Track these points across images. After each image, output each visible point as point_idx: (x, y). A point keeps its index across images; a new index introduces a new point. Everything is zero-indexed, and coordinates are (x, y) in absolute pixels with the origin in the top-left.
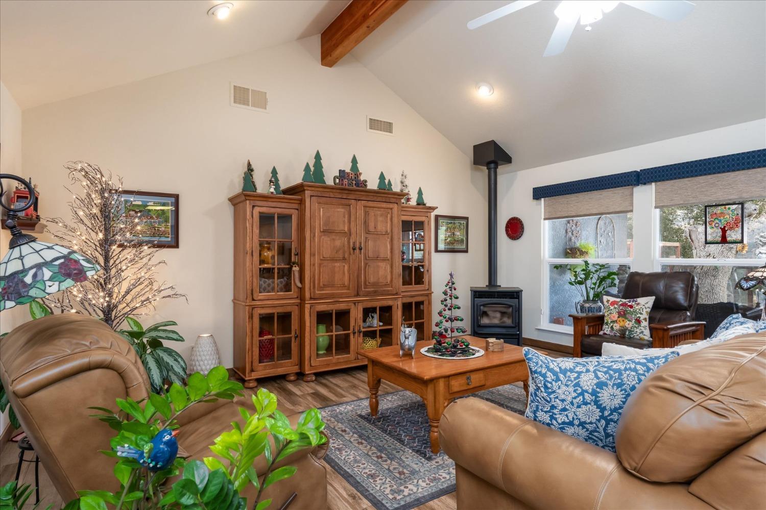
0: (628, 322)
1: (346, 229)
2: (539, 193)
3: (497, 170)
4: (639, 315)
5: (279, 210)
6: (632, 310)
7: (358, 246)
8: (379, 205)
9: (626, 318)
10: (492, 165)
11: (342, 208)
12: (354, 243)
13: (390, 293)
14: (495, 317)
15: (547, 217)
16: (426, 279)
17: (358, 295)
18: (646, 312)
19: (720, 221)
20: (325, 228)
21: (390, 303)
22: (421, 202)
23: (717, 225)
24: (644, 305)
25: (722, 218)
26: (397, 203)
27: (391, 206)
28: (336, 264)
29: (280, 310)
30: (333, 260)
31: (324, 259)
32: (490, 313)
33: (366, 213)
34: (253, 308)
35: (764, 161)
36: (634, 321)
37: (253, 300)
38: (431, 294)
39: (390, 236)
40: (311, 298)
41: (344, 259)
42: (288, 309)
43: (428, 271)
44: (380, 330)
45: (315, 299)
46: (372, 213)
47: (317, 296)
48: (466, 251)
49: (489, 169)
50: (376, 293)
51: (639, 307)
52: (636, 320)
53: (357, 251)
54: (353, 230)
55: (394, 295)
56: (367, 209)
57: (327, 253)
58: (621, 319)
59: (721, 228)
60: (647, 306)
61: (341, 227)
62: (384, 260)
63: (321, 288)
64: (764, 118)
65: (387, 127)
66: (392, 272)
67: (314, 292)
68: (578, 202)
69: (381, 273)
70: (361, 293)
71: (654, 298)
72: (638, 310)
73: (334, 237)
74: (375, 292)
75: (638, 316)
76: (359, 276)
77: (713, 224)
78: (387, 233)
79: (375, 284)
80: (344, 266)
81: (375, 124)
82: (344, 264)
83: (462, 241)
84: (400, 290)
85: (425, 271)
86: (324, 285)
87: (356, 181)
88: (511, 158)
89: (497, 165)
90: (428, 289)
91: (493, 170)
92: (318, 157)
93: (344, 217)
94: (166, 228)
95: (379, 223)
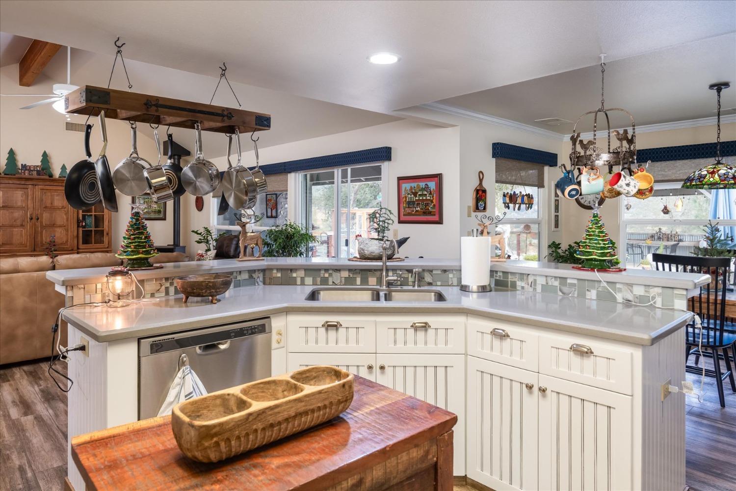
1: (24, 205)
3: (181, 160)
7: (35, 216)
8: (54, 188)
10: (176, 157)
11: (20, 191)
12: (31, 215)
13: (65, 249)
15: (213, 195)
16: (106, 240)
17: (34, 250)
20: (4, 205)
28: (14, 229)
30: (12, 226)
31: (3, 226)
33: (43, 194)
38: (111, 250)
39: (67, 210)
41: (22, 225)
43: (108, 234)
46: (49, 194)
48: (163, 219)
49: (174, 159)
53: (34, 220)
54: (30, 206)
56: (45, 191)
57: (5, 222)
61: (19, 204)
62: (61, 226)
69: (57, 235)
70: (38, 249)
73: (12, 211)
76: (35, 238)
78: (63, 208)
80: (22, 231)
81: (71, 127)
82: (22, 229)
83: (159, 212)
84: (76, 248)
85: (105, 233)
86: (2, 244)
87: (37, 171)
88: (190, 152)
89: (180, 156)
90: (108, 247)
91: (177, 160)
92: (11, 153)
93: (22, 197)
95: (55, 200)
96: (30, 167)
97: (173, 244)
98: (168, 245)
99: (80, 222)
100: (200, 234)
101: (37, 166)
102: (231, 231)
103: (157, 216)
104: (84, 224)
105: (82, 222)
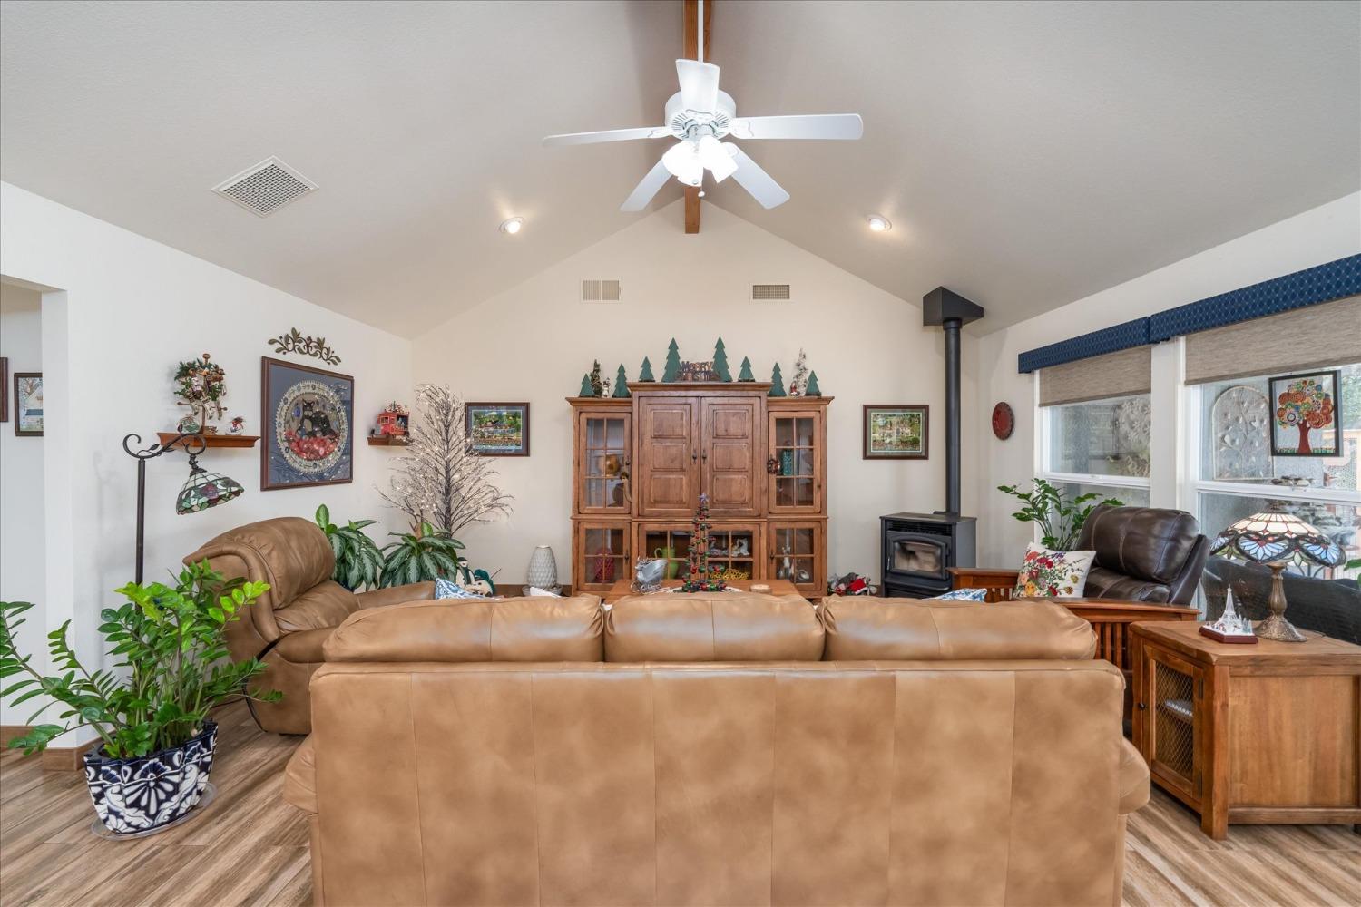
0: (1038, 591)
1: (685, 434)
2: (1029, 362)
3: (961, 331)
4: (1057, 581)
5: (609, 416)
6: (1049, 570)
7: (699, 453)
9: (1037, 584)
10: (952, 324)
11: (679, 409)
12: (695, 451)
13: (750, 514)
14: (926, 562)
15: (1043, 402)
16: (817, 497)
18: (1072, 576)
19: (1297, 408)
20: (656, 434)
21: (749, 527)
22: (814, 391)
23: (1291, 417)
24: (1070, 565)
25: (1300, 403)
26: (761, 397)
27: (750, 401)
28: (671, 476)
29: (610, 526)
30: (668, 470)
31: (655, 470)
32: (920, 555)
33: (714, 413)
34: (579, 522)
35: (1358, 280)
36: (1046, 590)
37: (580, 513)
38: (826, 519)
39: (749, 440)
40: (639, 515)
41: (682, 470)
42: (619, 526)
43: (820, 487)
44: (733, 562)
45: (644, 516)
46: (720, 413)
47: (646, 513)
48: (926, 457)
49: (946, 329)
50: (728, 513)
51: (1063, 566)
52: (1050, 588)
53: (699, 460)
54: (695, 434)
55: (755, 518)
56: (715, 407)
57: (659, 461)
58: (1031, 583)
59: (1298, 423)
60: (1075, 566)
61: (678, 431)
62: (740, 471)
63: (650, 504)
64: (1358, 190)
65: (782, 292)
66: (752, 488)
68: (1080, 376)
69: (735, 488)
71: (1094, 553)
72: (1057, 572)
73: (668, 443)
74: (726, 512)
75: (1054, 582)
77: (1285, 417)
78: (744, 436)
79: (726, 502)
80: (682, 479)
81: (761, 292)
82: (682, 476)
83: (915, 442)
84: (765, 511)
85: (815, 486)
86: (655, 500)
87: (706, 372)
88: (982, 309)
89: (959, 322)
90: (820, 512)
91: (952, 331)
92: (673, 346)
93: (682, 419)
94: (518, 437)
95: (732, 424)
96: (694, 365)
97: (944, 510)
98: (936, 513)
99: (772, 464)
100: (1026, 497)
101: (705, 364)
102: (1078, 485)
103: (909, 451)
104: (779, 467)
105: (776, 462)
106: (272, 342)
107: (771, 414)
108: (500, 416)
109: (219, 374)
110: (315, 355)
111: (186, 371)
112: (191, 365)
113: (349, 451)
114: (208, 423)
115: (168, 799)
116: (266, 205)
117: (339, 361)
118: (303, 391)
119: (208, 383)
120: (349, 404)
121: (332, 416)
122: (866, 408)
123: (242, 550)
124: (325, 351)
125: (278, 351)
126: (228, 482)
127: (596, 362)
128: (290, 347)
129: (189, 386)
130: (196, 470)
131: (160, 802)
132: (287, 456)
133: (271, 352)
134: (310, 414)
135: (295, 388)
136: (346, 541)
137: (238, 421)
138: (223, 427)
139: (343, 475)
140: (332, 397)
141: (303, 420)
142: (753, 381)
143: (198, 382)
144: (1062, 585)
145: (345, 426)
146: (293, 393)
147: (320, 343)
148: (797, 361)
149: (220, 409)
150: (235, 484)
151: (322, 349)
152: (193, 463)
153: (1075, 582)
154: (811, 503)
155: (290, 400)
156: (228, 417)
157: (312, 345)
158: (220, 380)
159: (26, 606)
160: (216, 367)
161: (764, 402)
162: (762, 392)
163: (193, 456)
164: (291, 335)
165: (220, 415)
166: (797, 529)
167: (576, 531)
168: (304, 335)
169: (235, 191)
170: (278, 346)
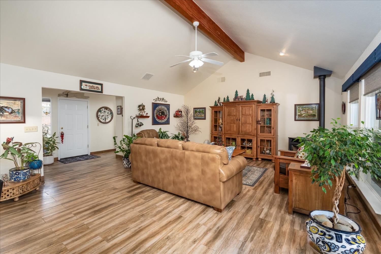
1: (235, 114)
5: (219, 110)
7: (238, 119)
8: (247, 106)
13: (251, 135)
15: (350, 101)
16: (272, 131)
17: (239, 134)
20: (228, 114)
21: (251, 138)
22: (273, 101)
26: (254, 104)
27: (252, 105)
30: (231, 123)
33: (242, 108)
38: (275, 137)
40: (224, 134)
41: (234, 123)
44: (247, 147)
45: (225, 134)
46: (244, 108)
48: (318, 120)
49: (320, 79)
50: (245, 134)
53: (238, 120)
55: (253, 136)
56: (243, 107)
57: (229, 121)
61: (233, 114)
62: (249, 123)
63: (227, 131)
65: (268, 74)
66: (252, 128)
67: (225, 132)
70: (240, 134)
73: (231, 117)
76: (239, 128)
78: (250, 115)
79: (245, 132)
81: (262, 75)
82: (234, 125)
83: (314, 115)
85: (272, 128)
88: (332, 71)
89: (325, 76)
90: (273, 136)
91: (322, 79)
92: (237, 92)
93: (234, 110)
94: (203, 115)
95: (247, 111)
103: (312, 118)
104: (261, 123)
105: (260, 121)
106: (154, 100)
107: (259, 108)
108: (200, 111)
109: (144, 106)
110: (162, 101)
111: (139, 106)
112: (140, 105)
113: (169, 118)
114: (143, 114)
115: (130, 164)
116: (148, 79)
117: (167, 101)
118: (159, 108)
119: (143, 108)
120: (169, 109)
121: (165, 112)
122: (295, 105)
123: (142, 133)
124: (164, 100)
125: (155, 101)
126: (141, 123)
127: (219, 97)
128: (157, 100)
129: (140, 108)
130: (138, 121)
131: (129, 164)
132: (156, 119)
133: (154, 102)
134: (161, 112)
135: (158, 107)
136: (163, 134)
137: (147, 114)
138: (145, 115)
139: (168, 123)
140: (166, 109)
141: (159, 113)
142: (254, 100)
143: (141, 108)
144: (300, 155)
145: (168, 114)
146: (157, 108)
147: (163, 99)
148: (271, 93)
149: (145, 112)
150: (142, 123)
151: (163, 100)
152: (138, 120)
153: (303, 155)
154: (271, 133)
155: (157, 109)
156: (146, 113)
157: (161, 99)
158: (144, 107)
159: (117, 137)
160: (144, 105)
161: (256, 106)
162: (255, 103)
163: (138, 119)
164: (157, 98)
165: (145, 113)
166: (266, 140)
167: (212, 137)
168: (160, 98)
169: (143, 78)
170: (155, 100)
